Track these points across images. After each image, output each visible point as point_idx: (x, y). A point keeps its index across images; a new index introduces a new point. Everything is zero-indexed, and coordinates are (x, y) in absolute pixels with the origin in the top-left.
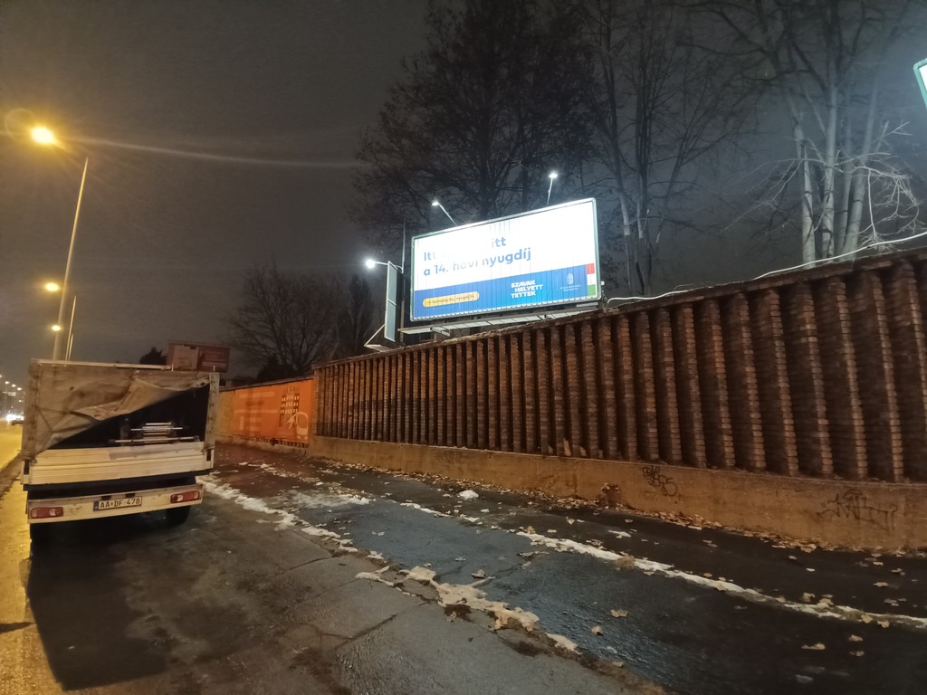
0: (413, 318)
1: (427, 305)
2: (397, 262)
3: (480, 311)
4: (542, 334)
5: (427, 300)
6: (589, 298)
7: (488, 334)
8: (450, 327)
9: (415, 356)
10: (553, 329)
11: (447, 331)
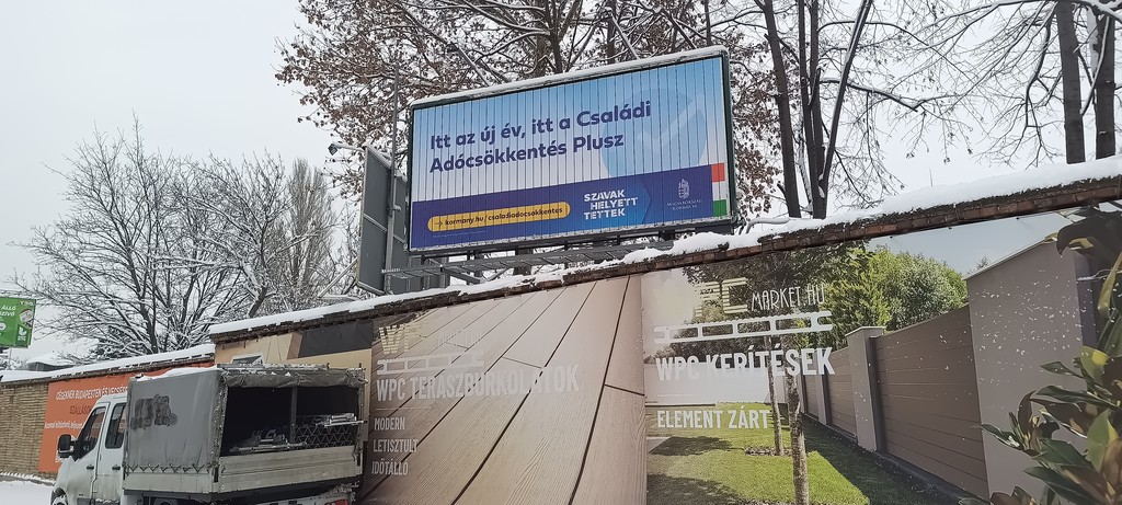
1: (435, 228)
5: (436, 219)
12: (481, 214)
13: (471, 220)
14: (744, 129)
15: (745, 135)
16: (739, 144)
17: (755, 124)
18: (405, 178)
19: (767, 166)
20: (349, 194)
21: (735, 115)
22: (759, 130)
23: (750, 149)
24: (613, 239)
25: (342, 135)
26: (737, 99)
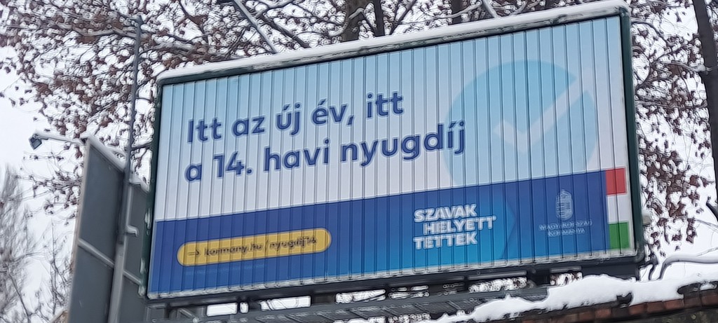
1: (190, 261)
5: (191, 246)
12: (261, 239)
13: (244, 249)
14: (654, 118)
15: (655, 127)
16: (646, 141)
17: (669, 111)
18: (146, 186)
19: (689, 174)
20: (56, 208)
21: (640, 98)
22: (676, 121)
23: (662, 149)
24: (459, 282)
25: (51, 119)
26: (643, 74)
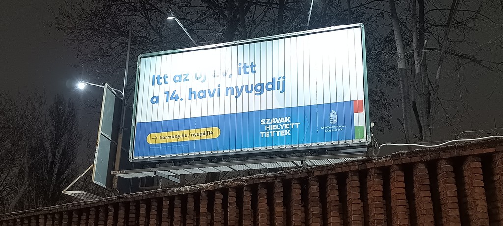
0: (132, 157)
1: (153, 142)
2: (116, 84)
3: (220, 152)
4: (298, 186)
5: (153, 135)
6: (356, 141)
7: (229, 182)
8: (180, 172)
9: (132, 208)
10: (312, 180)
11: (176, 176)
13: (178, 137)
